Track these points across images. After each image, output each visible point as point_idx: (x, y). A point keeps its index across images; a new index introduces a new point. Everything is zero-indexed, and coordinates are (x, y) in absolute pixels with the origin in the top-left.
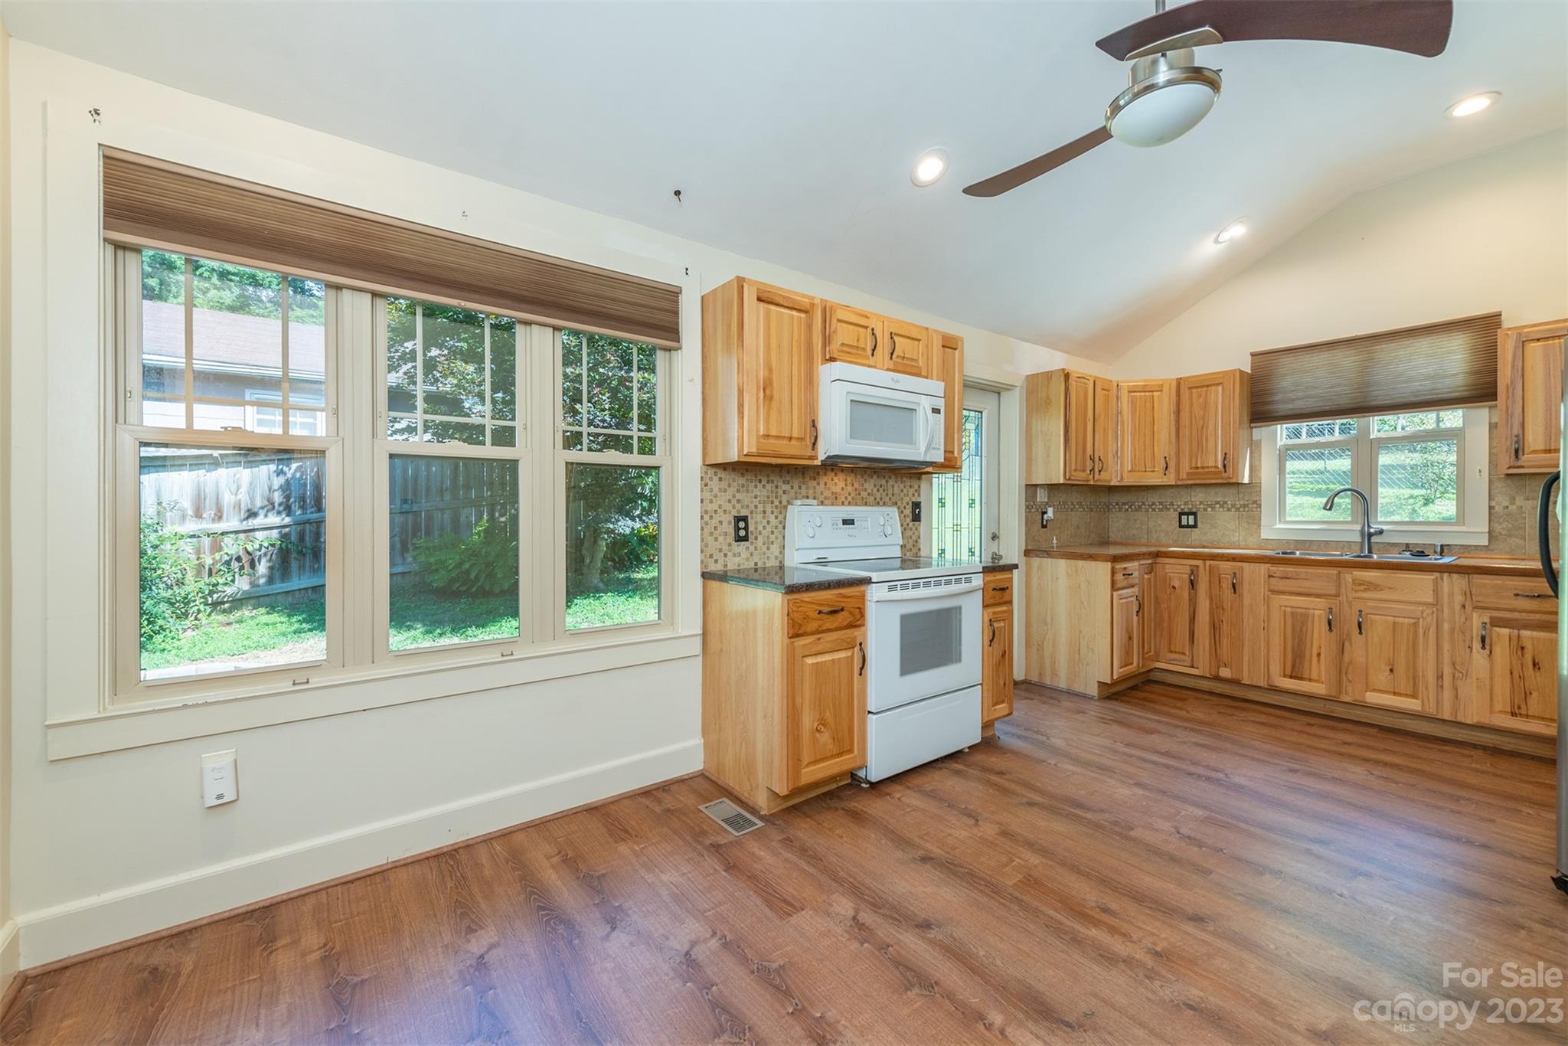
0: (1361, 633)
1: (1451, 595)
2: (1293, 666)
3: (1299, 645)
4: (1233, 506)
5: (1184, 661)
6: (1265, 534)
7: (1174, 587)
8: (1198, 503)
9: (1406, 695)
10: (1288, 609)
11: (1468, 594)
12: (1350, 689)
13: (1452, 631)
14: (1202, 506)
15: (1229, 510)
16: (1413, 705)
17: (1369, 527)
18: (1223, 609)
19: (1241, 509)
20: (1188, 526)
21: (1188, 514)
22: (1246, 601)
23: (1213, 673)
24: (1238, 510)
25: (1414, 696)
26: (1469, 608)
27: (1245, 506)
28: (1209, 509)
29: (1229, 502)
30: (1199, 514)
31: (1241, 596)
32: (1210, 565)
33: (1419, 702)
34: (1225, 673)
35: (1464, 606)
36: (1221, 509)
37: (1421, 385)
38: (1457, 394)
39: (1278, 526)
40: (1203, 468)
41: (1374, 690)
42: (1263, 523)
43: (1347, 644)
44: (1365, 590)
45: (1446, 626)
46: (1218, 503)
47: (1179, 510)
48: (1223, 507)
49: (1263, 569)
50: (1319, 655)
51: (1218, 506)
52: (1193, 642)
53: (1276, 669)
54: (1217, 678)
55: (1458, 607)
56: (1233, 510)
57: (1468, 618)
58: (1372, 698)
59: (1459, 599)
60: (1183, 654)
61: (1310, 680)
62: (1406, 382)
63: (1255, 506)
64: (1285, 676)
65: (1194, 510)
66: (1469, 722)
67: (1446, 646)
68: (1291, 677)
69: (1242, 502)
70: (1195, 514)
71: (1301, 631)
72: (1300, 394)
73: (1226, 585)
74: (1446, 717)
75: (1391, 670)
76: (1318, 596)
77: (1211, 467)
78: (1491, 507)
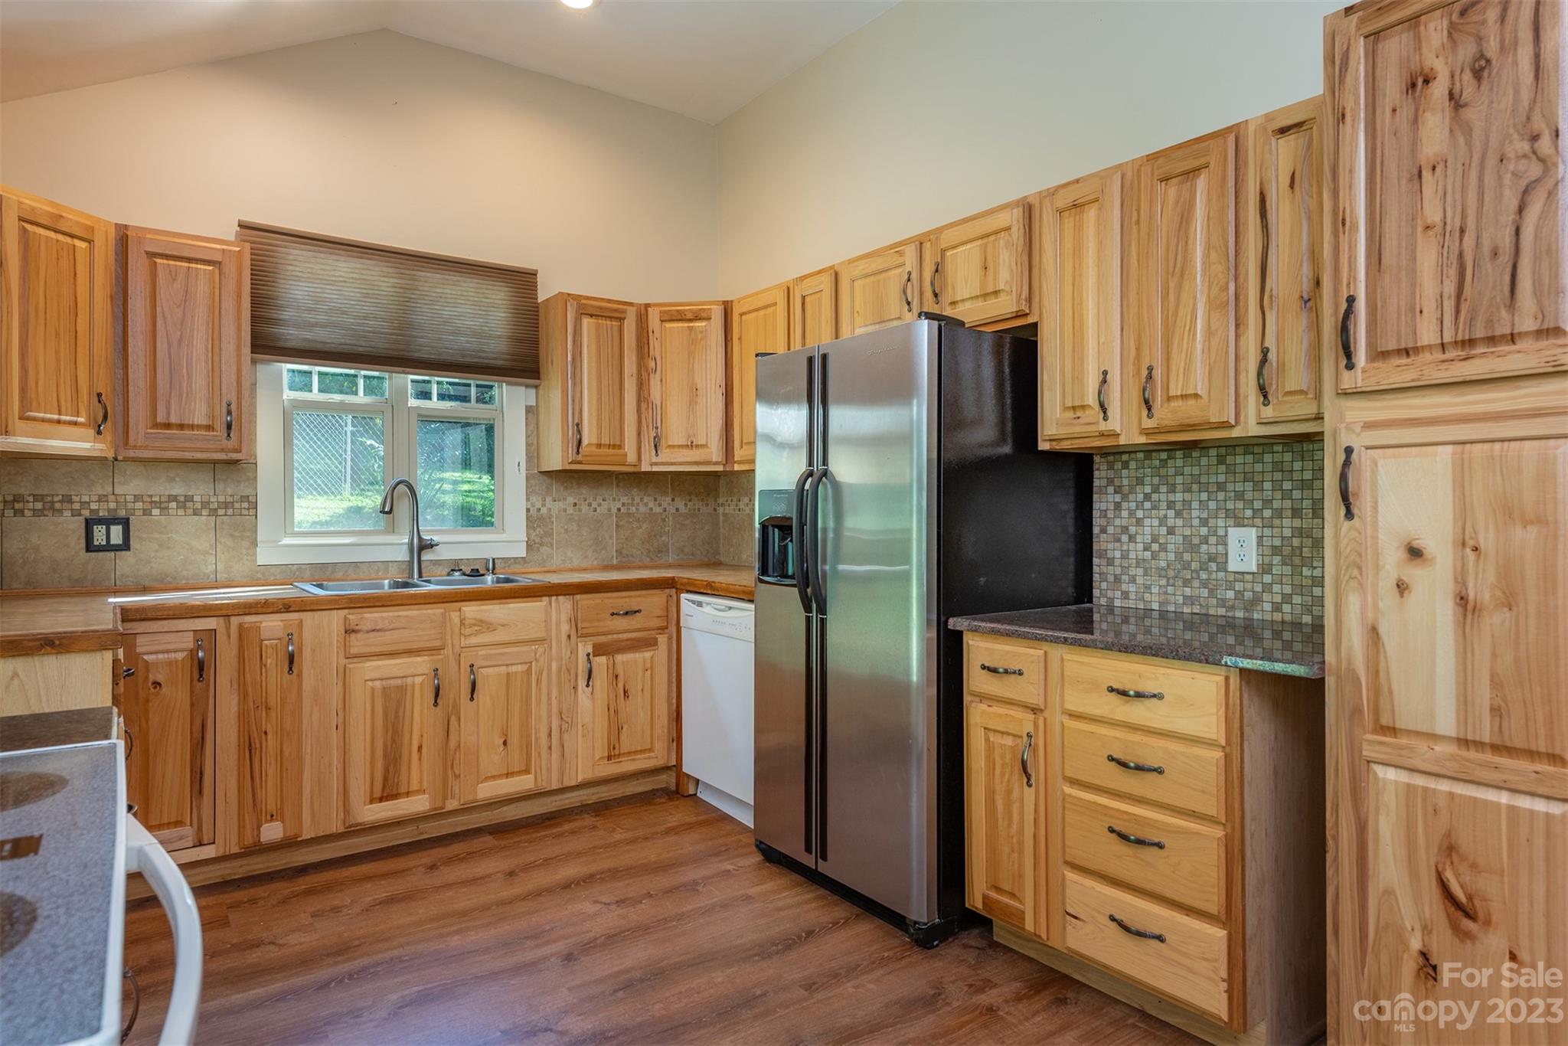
0: (472, 699)
1: (558, 623)
2: (385, 779)
3: (393, 741)
4: (205, 504)
5: (181, 838)
6: (265, 556)
7: (157, 684)
8: (130, 498)
9: (520, 773)
10: (378, 684)
11: (574, 621)
12: (456, 789)
13: (559, 671)
14: (139, 505)
15: (196, 513)
16: (523, 783)
17: (420, 538)
18: (268, 708)
19: (221, 512)
20: (109, 548)
21: (108, 522)
22: (307, 686)
23: (249, 840)
24: (214, 512)
25: (527, 771)
26: (574, 638)
27: (226, 505)
28: (156, 512)
29: (197, 498)
30: (133, 522)
31: (300, 675)
32: (241, 626)
33: (531, 777)
34: (272, 832)
35: (569, 636)
36: (181, 512)
37: (468, 342)
38: (501, 362)
39: (287, 541)
40: (181, 427)
41: (487, 779)
42: (261, 536)
43: (453, 720)
44: (476, 633)
45: (554, 666)
46: (173, 498)
47: (86, 513)
48: (185, 507)
49: (335, 620)
50: (420, 748)
51: (174, 505)
52: (201, 792)
53: (359, 789)
54: (259, 849)
55: (564, 638)
56: (205, 512)
57: (574, 652)
58: (487, 791)
59: (565, 628)
60: (179, 823)
61: (408, 794)
62: (453, 333)
63: (245, 505)
64: (372, 801)
65: (122, 513)
66: (573, 783)
67: (554, 694)
68: (381, 800)
69: (221, 499)
70: (125, 523)
71: (396, 717)
72: (322, 318)
74: (554, 787)
75: (505, 743)
76: (410, 652)
77: (199, 427)
78: (528, 510)
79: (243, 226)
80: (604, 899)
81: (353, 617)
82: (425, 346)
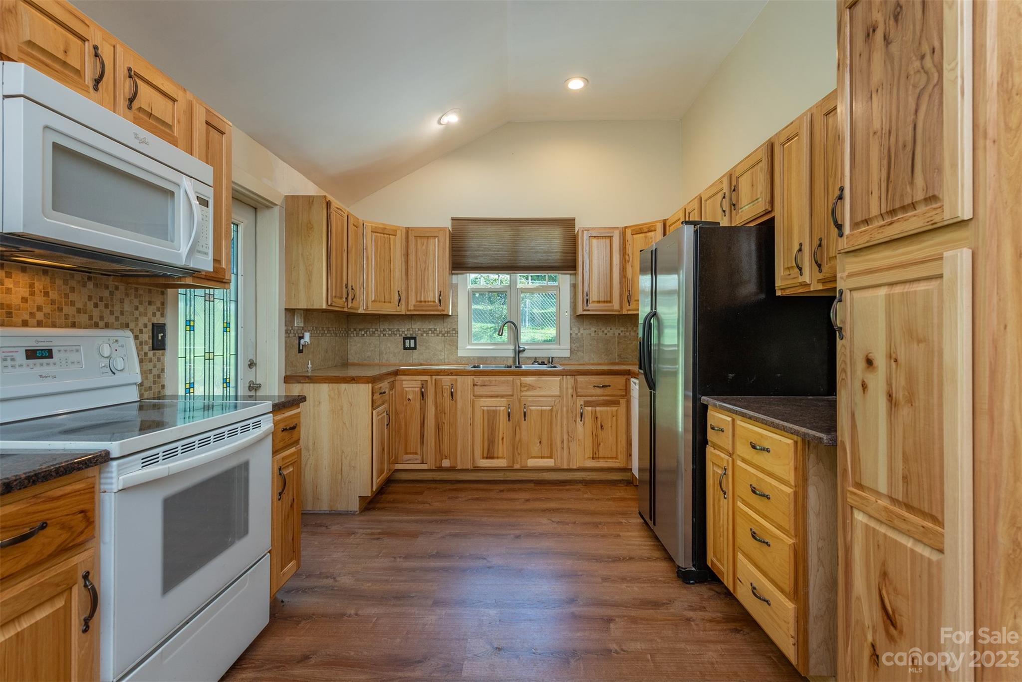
0: (525, 420)
1: (567, 388)
2: (488, 450)
3: (492, 434)
4: (441, 332)
5: (416, 459)
6: (461, 353)
7: (409, 399)
8: (417, 330)
9: (547, 458)
10: (485, 408)
11: (575, 388)
12: (519, 460)
13: (567, 411)
14: (419, 332)
15: (438, 335)
16: (549, 463)
17: (519, 347)
18: (445, 414)
19: (446, 335)
20: (410, 348)
21: (410, 338)
22: (459, 406)
23: (438, 465)
24: (443, 335)
25: (551, 457)
26: (575, 396)
27: (448, 332)
28: (425, 335)
29: (438, 329)
30: (417, 339)
31: (456, 401)
32: (435, 380)
33: (553, 460)
34: (446, 463)
35: (572, 396)
36: (432, 335)
37: (542, 256)
38: (557, 264)
39: (469, 347)
40: (425, 302)
41: (532, 458)
42: (459, 345)
43: (518, 428)
44: (528, 390)
45: (565, 409)
46: (430, 330)
47: (403, 335)
48: (434, 333)
49: (469, 380)
50: (503, 439)
51: (430, 332)
52: (423, 443)
53: (478, 453)
54: (440, 469)
55: (570, 396)
56: (440, 335)
57: (575, 403)
58: (532, 463)
59: (570, 391)
60: (416, 453)
61: (498, 458)
62: (535, 253)
63: (454, 332)
64: (483, 458)
65: (414, 335)
66: (575, 467)
67: (565, 422)
68: (487, 458)
69: (446, 330)
70: (415, 338)
71: (493, 423)
72: (481, 253)
73: (447, 395)
74: (565, 467)
75: (540, 442)
76: (502, 396)
77: (431, 301)
78: (571, 334)
79: (453, 219)
80: (554, 520)
81: (476, 379)
82: (523, 261)
